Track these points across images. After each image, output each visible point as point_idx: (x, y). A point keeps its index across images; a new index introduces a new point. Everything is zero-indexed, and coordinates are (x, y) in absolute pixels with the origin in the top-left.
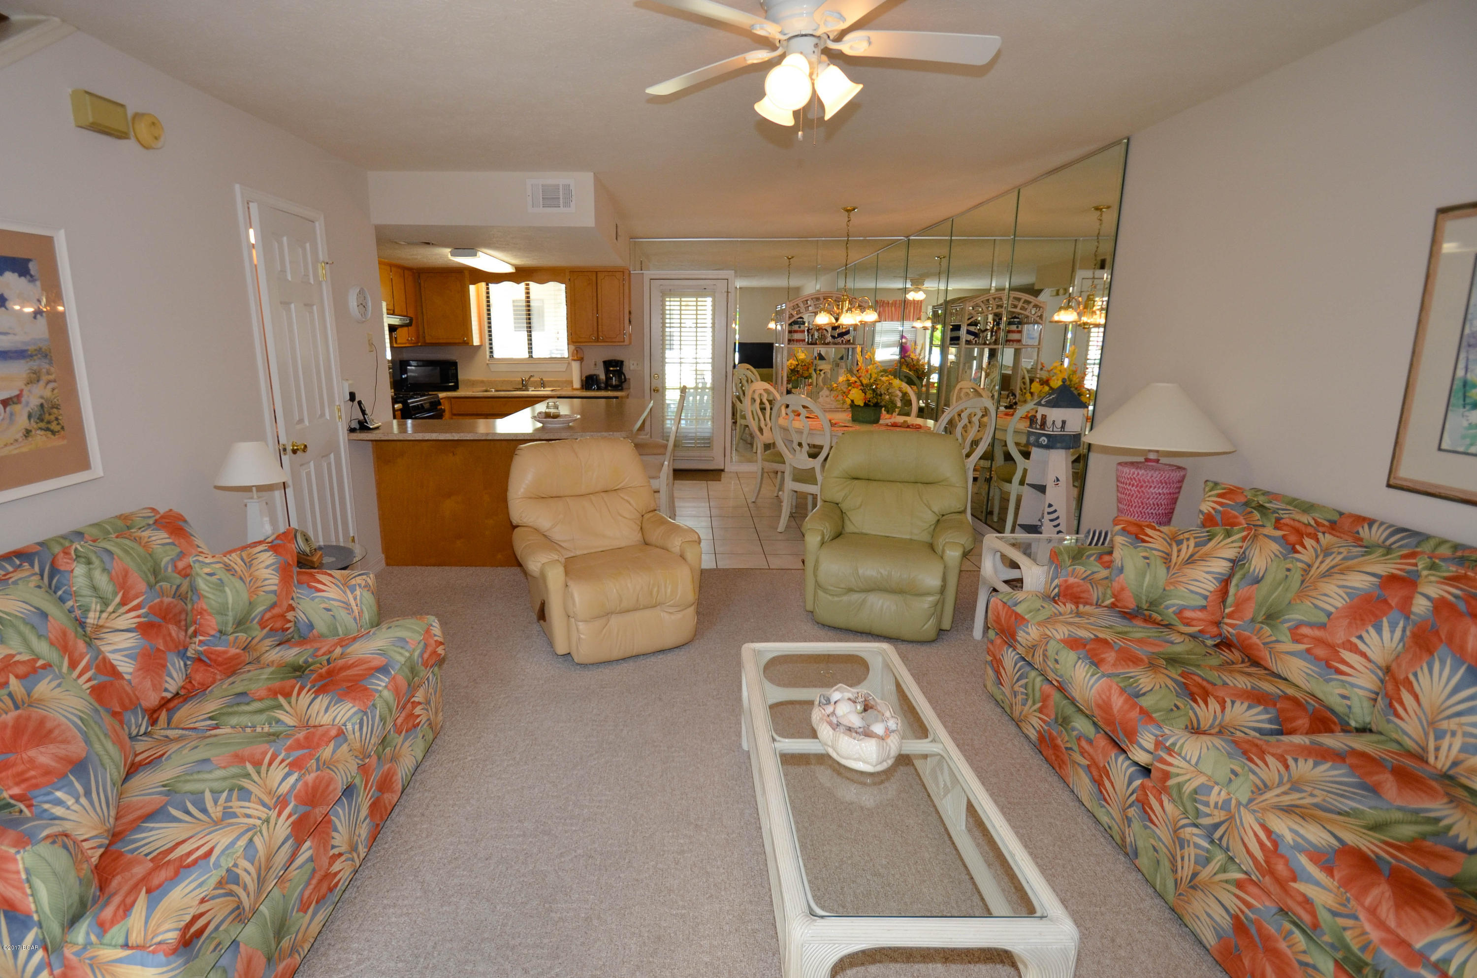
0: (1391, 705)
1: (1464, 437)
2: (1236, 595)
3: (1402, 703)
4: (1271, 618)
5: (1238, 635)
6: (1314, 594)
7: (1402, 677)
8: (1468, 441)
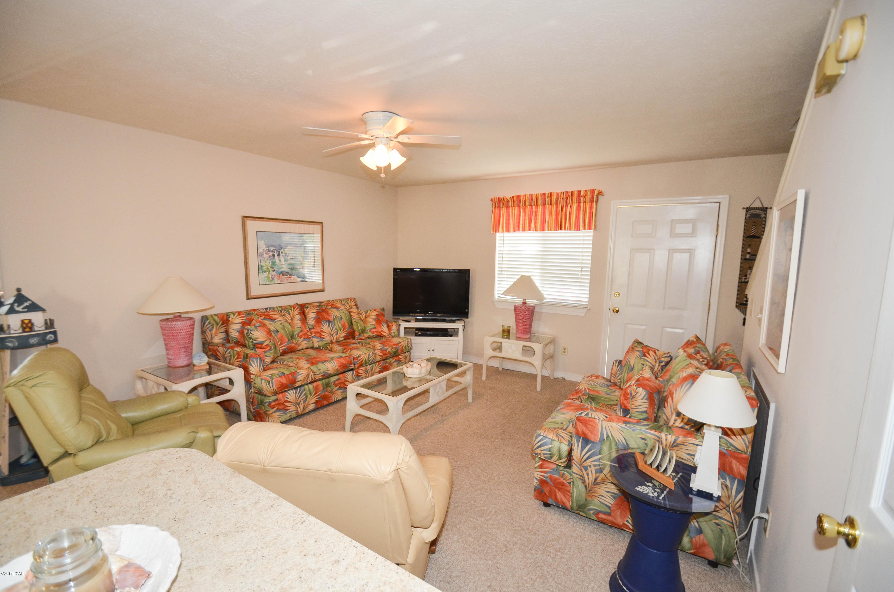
0: (321, 338)
1: (264, 280)
2: (277, 338)
3: (323, 336)
4: (292, 337)
5: (288, 348)
6: (295, 325)
7: (319, 331)
8: (265, 281)
